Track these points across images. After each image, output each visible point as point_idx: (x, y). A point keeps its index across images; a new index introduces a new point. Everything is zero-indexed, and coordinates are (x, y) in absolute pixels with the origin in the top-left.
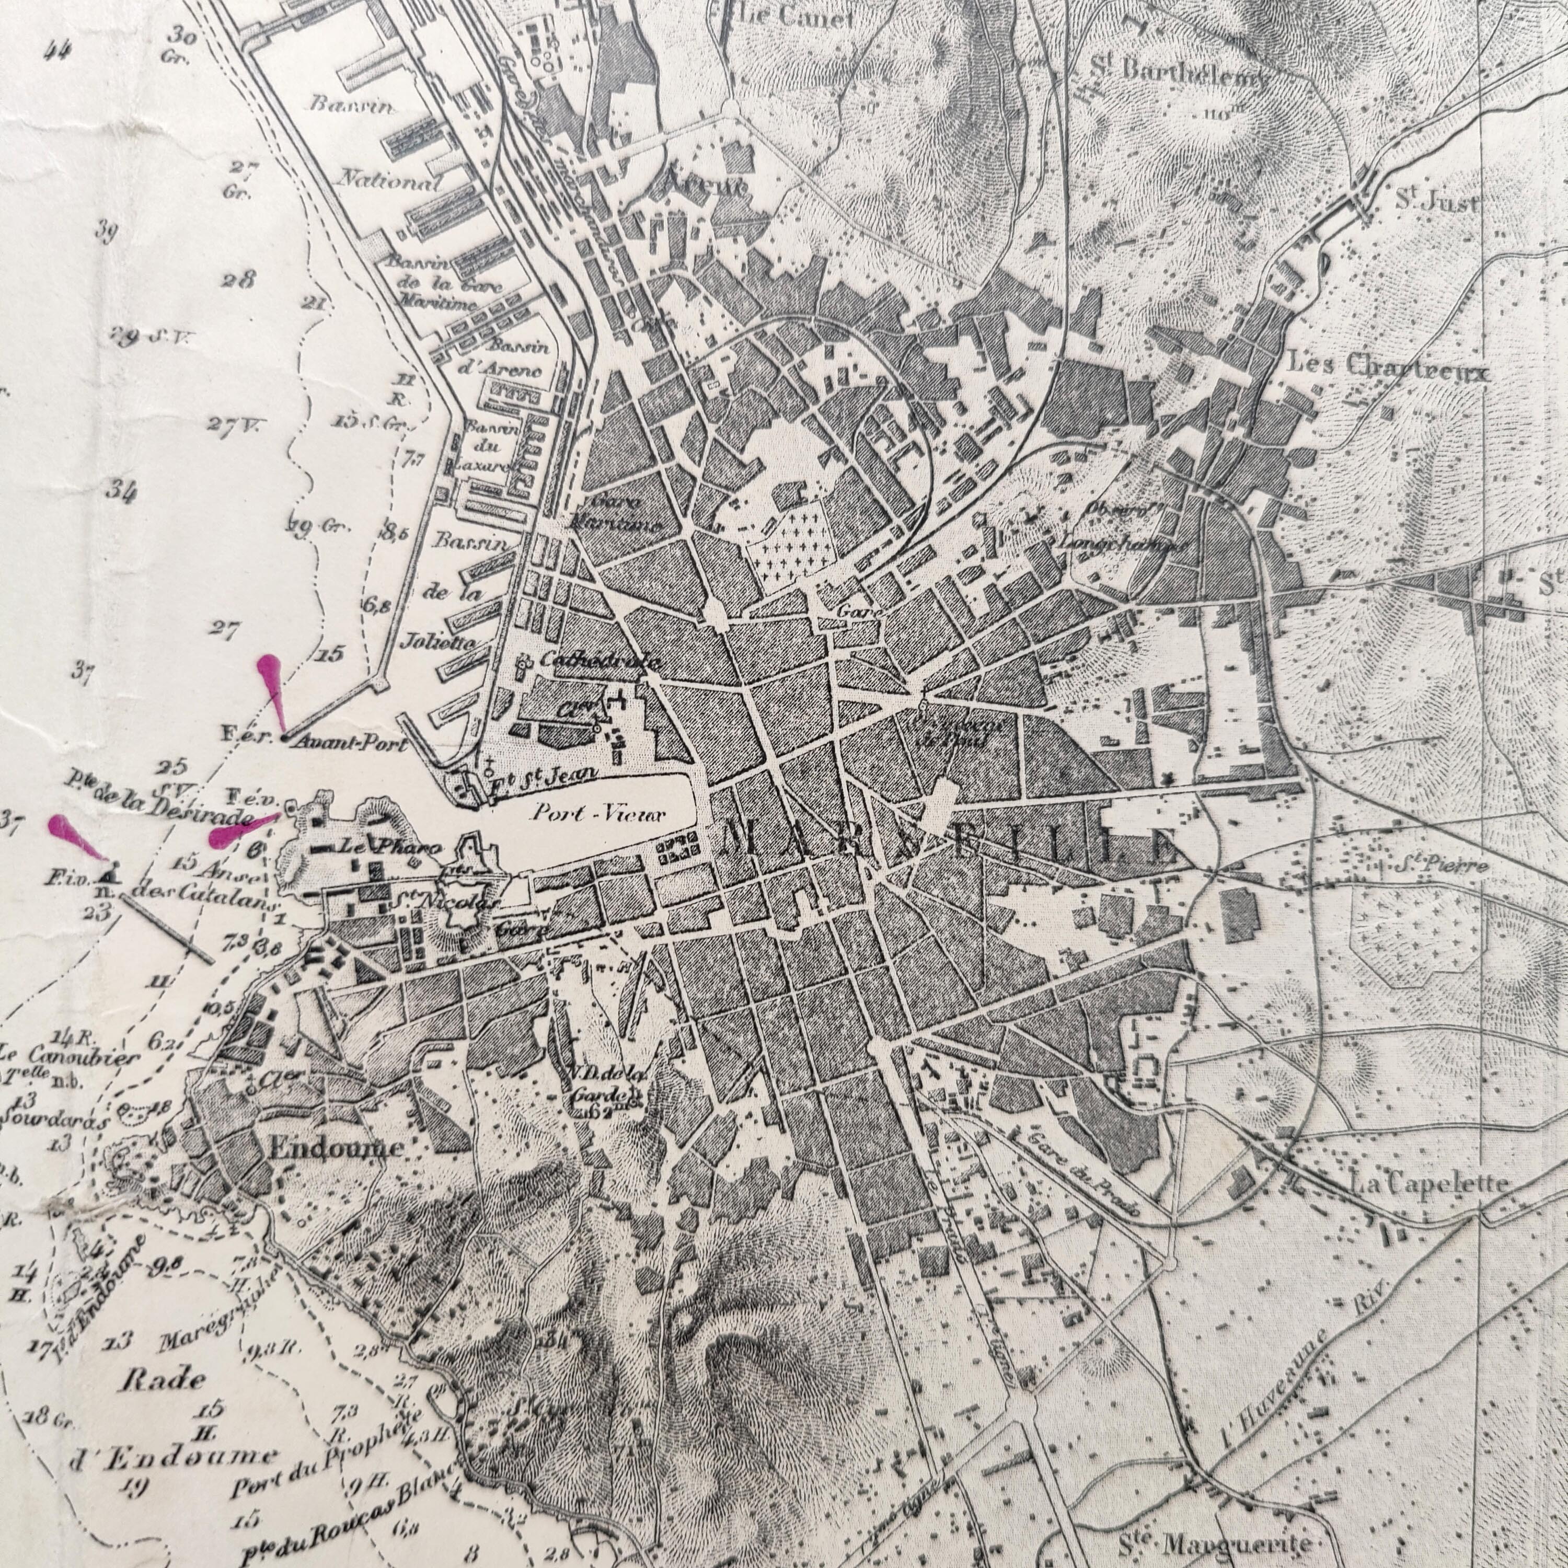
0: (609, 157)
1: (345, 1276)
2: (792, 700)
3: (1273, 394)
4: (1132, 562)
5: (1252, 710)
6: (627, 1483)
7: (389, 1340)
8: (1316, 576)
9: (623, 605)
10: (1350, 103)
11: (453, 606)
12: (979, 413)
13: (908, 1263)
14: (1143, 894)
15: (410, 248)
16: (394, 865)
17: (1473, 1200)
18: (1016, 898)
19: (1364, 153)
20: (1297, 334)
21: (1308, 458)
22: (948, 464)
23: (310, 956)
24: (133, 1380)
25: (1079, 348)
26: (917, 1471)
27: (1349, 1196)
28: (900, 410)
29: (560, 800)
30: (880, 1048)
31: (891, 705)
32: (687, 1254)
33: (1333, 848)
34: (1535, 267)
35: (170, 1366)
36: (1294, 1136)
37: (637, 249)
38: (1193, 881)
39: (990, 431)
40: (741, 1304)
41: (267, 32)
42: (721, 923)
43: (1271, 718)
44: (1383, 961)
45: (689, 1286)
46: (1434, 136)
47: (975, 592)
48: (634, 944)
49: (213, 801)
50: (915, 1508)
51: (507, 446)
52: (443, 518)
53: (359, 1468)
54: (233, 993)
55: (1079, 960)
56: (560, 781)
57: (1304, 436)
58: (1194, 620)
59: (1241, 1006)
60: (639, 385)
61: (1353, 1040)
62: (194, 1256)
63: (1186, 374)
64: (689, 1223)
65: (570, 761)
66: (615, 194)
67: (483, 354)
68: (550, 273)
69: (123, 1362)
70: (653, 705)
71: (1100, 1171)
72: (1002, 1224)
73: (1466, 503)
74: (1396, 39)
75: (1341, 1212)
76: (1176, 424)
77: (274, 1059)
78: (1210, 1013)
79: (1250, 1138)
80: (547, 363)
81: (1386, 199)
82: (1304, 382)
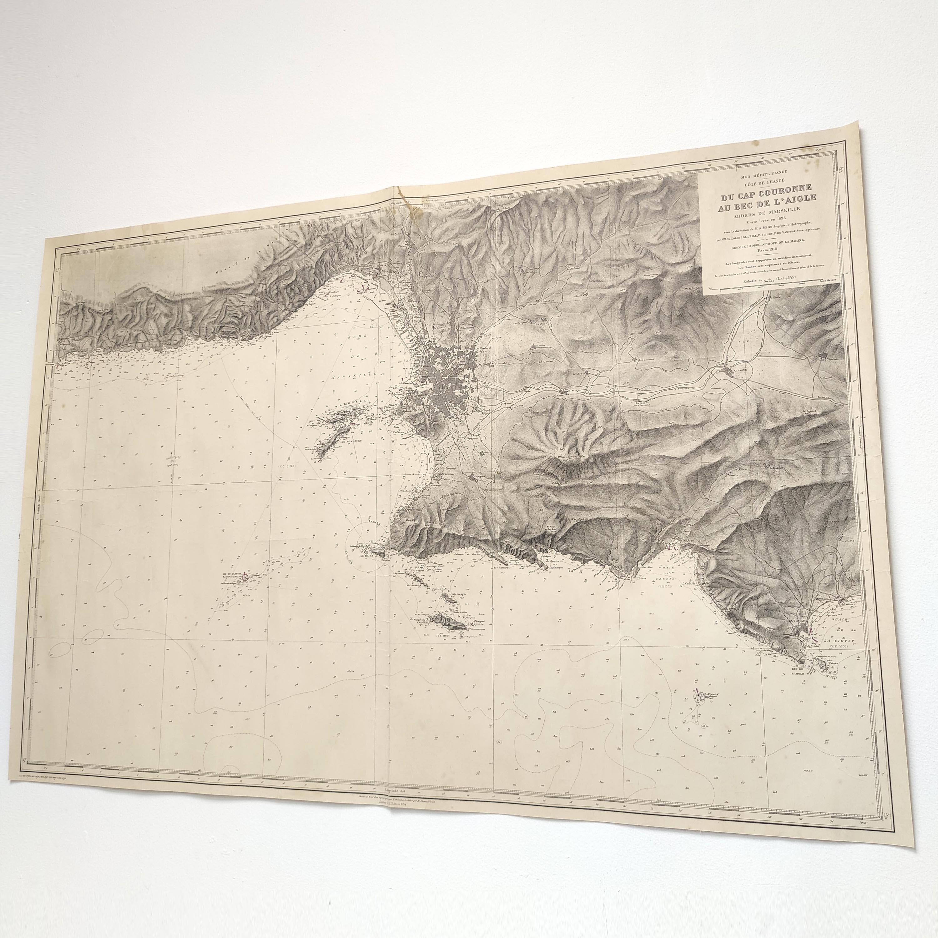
0: (425, 340)
1: (408, 420)
2: (439, 378)
3: (474, 352)
4: (464, 365)
5: (473, 376)
6: (428, 434)
7: (411, 424)
8: (477, 365)
9: (427, 372)
10: (480, 328)
11: (415, 373)
12: (452, 356)
13: (448, 418)
14: (465, 390)
15: (411, 348)
16: (411, 391)
17: (491, 411)
18: (455, 391)
19: (481, 332)
20: (476, 347)
21: (477, 356)
22: (450, 360)
23: (406, 398)
24: (395, 427)
25: (459, 350)
26: (448, 433)
27: (481, 412)
28: (446, 356)
29: (422, 386)
30: (445, 403)
31: (446, 378)
32: (432, 418)
33: (479, 385)
34: (495, 339)
35: (397, 426)
36: (477, 407)
37: (427, 346)
38: (469, 389)
39: (453, 357)
40: (436, 421)
41: (401, 334)
42: (434, 394)
43: (474, 376)
44: (484, 394)
45: (432, 420)
46: (487, 330)
47: (452, 369)
48: (428, 396)
49: (399, 388)
50: (448, 436)
51: (418, 362)
52: (414, 367)
53: (409, 433)
54: (401, 401)
55: (460, 395)
56: (423, 385)
57: (477, 355)
58: (468, 369)
59: (472, 398)
60: (428, 356)
61: (481, 400)
62: (398, 419)
63: (467, 351)
64: (432, 416)
65: (423, 384)
66: (425, 343)
67: (417, 355)
68: (421, 349)
69: (394, 426)
70: (429, 379)
71: (462, 411)
72: (455, 415)
73: (489, 358)
74: (484, 323)
75: (480, 413)
76: (467, 355)
77: (403, 405)
78: (470, 398)
79: (473, 408)
80: (421, 356)
81: (483, 335)
82: (476, 350)
